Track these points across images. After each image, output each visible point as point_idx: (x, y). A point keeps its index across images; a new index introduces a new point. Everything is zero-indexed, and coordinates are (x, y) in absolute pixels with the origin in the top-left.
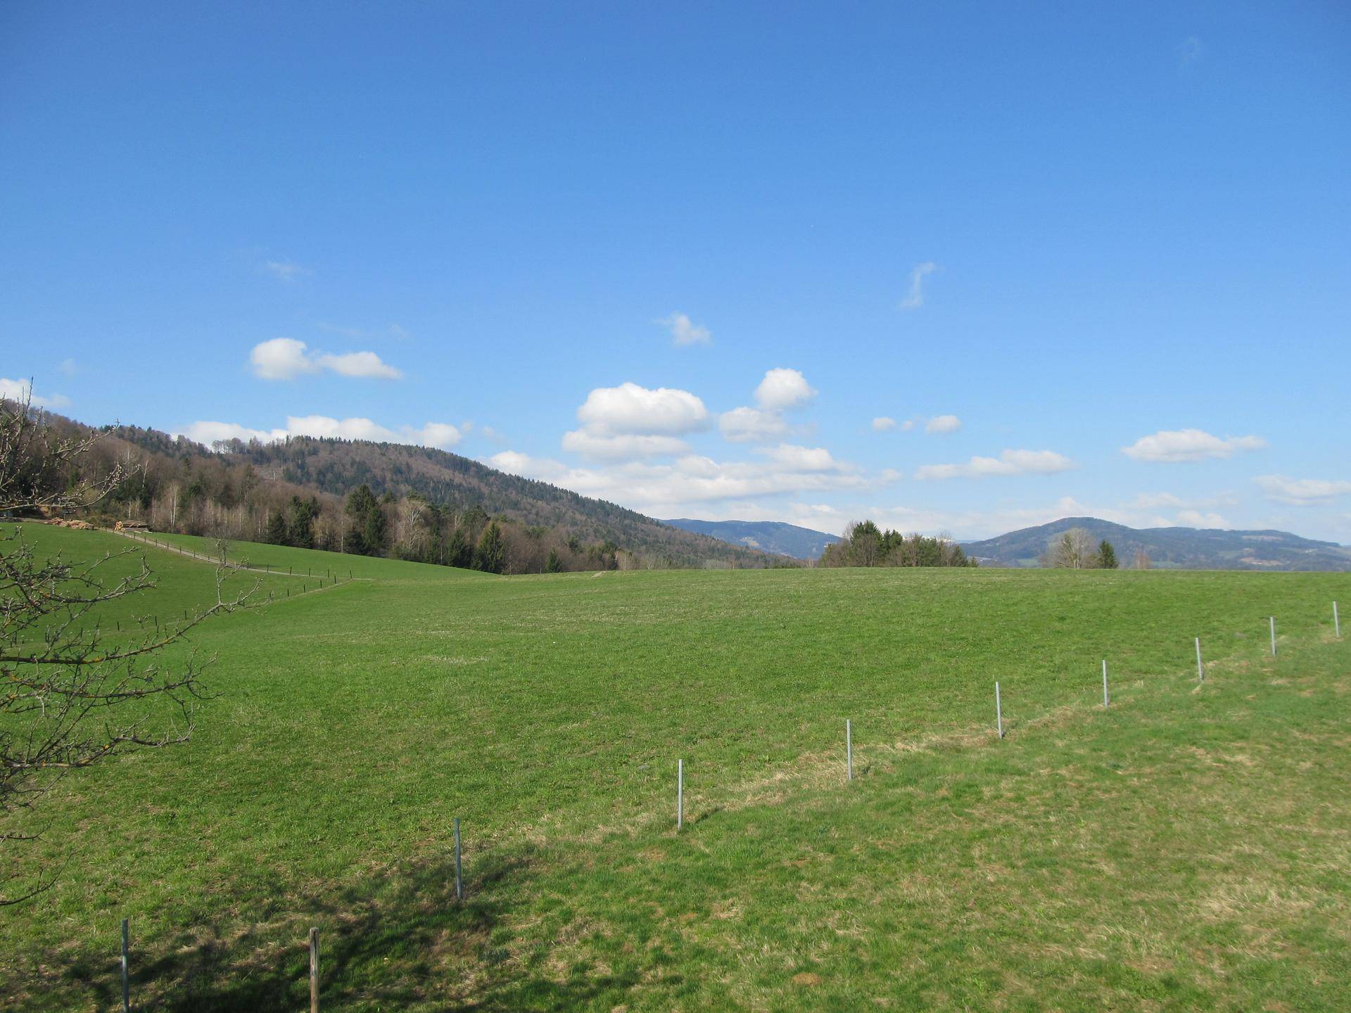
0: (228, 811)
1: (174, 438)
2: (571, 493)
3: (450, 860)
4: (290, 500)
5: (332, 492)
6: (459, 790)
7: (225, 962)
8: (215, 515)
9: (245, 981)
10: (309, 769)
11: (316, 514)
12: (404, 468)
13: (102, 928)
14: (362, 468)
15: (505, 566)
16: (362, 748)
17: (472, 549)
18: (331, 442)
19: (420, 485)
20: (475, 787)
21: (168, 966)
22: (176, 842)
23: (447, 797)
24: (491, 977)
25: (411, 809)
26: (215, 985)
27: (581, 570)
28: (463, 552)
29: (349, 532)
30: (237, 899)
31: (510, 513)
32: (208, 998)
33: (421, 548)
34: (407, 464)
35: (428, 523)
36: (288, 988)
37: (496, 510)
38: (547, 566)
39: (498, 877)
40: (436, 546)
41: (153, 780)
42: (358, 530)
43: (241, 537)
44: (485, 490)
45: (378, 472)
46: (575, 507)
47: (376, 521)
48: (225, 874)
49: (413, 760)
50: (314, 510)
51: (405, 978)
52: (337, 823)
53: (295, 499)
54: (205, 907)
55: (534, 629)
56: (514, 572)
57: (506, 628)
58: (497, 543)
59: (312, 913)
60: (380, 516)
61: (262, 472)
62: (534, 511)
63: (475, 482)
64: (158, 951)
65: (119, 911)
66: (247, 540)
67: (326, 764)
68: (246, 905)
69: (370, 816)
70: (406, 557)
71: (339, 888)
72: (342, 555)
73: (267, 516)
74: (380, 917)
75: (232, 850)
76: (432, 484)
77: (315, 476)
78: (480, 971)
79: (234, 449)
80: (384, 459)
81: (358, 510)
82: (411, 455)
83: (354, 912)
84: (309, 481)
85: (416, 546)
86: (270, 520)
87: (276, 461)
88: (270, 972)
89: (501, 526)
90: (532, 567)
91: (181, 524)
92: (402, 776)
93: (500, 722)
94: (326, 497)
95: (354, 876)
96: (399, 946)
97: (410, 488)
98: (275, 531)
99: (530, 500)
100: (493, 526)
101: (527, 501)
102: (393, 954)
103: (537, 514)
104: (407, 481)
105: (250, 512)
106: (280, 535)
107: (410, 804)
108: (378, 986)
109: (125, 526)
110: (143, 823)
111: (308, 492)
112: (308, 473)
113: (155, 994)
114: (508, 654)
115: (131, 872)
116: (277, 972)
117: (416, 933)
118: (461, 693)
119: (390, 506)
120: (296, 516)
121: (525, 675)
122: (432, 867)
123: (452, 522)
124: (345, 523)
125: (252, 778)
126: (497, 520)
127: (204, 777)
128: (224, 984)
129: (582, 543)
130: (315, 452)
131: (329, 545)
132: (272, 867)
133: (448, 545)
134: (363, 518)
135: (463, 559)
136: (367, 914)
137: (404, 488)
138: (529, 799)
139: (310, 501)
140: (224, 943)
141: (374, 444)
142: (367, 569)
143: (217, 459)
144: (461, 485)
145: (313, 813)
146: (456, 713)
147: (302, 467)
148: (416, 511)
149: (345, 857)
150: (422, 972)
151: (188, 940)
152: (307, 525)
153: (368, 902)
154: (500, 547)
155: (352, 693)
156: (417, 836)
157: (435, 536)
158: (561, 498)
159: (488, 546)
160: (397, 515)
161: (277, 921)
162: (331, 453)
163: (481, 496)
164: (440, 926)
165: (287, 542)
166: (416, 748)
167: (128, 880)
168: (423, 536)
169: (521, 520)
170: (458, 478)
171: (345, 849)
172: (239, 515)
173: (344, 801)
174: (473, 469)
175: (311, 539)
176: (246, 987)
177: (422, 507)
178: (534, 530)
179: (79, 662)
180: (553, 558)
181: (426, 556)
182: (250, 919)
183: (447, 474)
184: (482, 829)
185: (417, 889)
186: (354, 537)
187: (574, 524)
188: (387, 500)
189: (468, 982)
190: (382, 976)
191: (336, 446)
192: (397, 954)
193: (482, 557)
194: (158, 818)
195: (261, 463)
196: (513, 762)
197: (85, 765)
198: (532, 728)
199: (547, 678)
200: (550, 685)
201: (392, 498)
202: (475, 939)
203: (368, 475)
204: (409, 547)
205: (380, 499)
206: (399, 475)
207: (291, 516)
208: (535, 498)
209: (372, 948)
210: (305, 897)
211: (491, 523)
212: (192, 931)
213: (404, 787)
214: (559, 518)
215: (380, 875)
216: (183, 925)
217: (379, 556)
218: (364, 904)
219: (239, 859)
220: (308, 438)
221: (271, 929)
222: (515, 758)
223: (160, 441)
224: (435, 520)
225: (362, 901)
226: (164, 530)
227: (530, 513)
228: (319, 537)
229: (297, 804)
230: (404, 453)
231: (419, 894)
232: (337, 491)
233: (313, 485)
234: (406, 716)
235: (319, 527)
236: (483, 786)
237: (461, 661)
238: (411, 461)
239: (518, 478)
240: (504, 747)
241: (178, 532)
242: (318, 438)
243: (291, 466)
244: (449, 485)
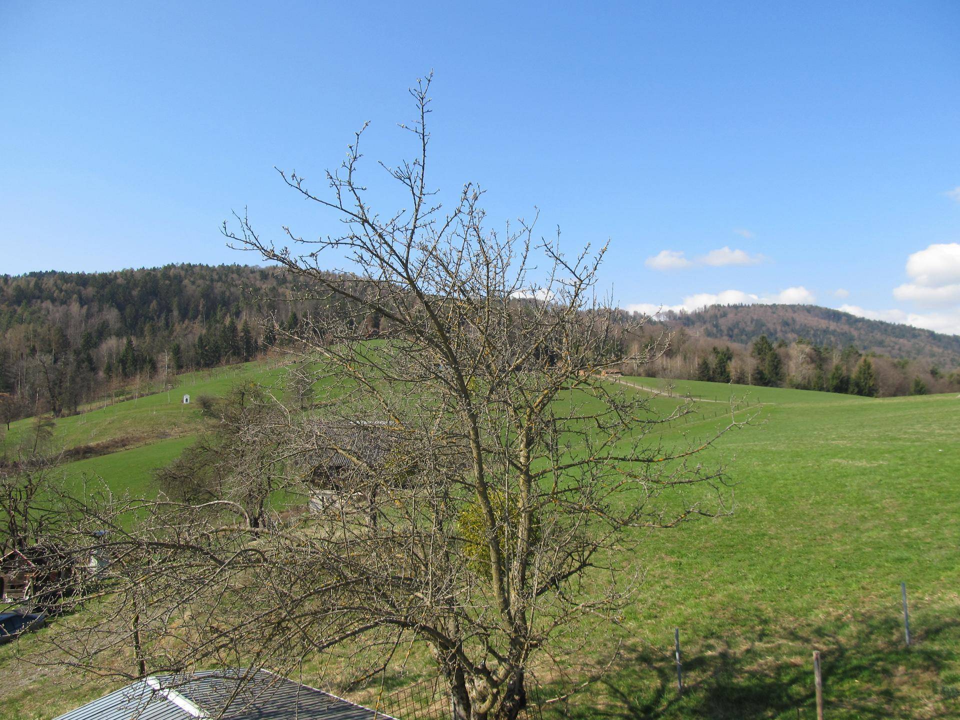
0: (716, 563)
1: (631, 313)
2: (928, 331)
3: (893, 614)
4: (711, 349)
5: (738, 342)
6: (887, 561)
7: (738, 666)
8: (662, 363)
9: (755, 681)
10: (766, 538)
11: (730, 358)
12: (790, 321)
13: (653, 631)
14: (759, 324)
15: (876, 391)
16: (802, 525)
17: (849, 378)
18: (736, 307)
19: (803, 334)
20: (900, 560)
21: (700, 663)
22: (686, 581)
23: (879, 566)
24: (947, 708)
25: (851, 572)
26: (735, 681)
27: (942, 392)
28: (841, 381)
29: (755, 370)
30: (737, 624)
31: (877, 350)
32: (733, 689)
33: (809, 379)
34: (793, 318)
35: (813, 361)
36: (786, 690)
37: (865, 348)
38: (912, 390)
39: (937, 631)
40: (820, 378)
41: (663, 539)
42: (761, 368)
43: (680, 377)
44: (855, 333)
45: (771, 326)
46: (933, 342)
47: (774, 361)
48: (724, 607)
49: (843, 536)
50: (728, 356)
51: (874, 697)
52: (795, 578)
53: (715, 349)
54: (716, 627)
55: (918, 440)
56: (884, 395)
57: (893, 439)
58: (869, 373)
59: (793, 640)
60: (776, 358)
61: (689, 331)
62: (897, 347)
63: (846, 328)
64: (692, 651)
65: (660, 622)
66: (684, 379)
67: (778, 536)
68: (744, 629)
69: (820, 575)
70: (798, 387)
71: (809, 625)
72: (751, 387)
73: (697, 361)
74: (847, 650)
75: (725, 590)
76: (812, 332)
77: (726, 332)
78: (936, 702)
79: (670, 317)
80: (775, 315)
81: (759, 354)
82: (795, 312)
83: (824, 644)
84: (722, 336)
85: (805, 378)
86: (698, 364)
87: (698, 324)
88: (771, 677)
89: (871, 360)
90: (899, 390)
91: (641, 370)
92: (838, 548)
93: (909, 511)
94: (735, 346)
95: (818, 617)
96: (866, 673)
97: (795, 336)
98: (703, 372)
99: (893, 339)
100: (865, 361)
101: (889, 340)
102: (862, 678)
103: (900, 349)
104: (793, 331)
105: (685, 359)
106: (707, 374)
107: (849, 569)
108: (854, 700)
109: (607, 373)
110: (662, 567)
111: (723, 343)
112: (721, 330)
113: (695, 680)
114: (902, 459)
115: (661, 598)
116: (776, 678)
117: (877, 666)
118: (871, 488)
119: (783, 350)
120: (716, 361)
121: (922, 475)
122: (879, 618)
123: (831, 359)
124: (750, 364)
125: (727, 542)
126: (867, 356)
127: (695, 539)
128: (741, 681)
129: (942, 371)
130: (724, 315)
131: (741, 380)
132: (755, 605)
133: (830, 376)
134: (763, 360)
135: (842, 386)
136: (834, 647)
137: (791, 336)
138: (949, 573)
139: (725, 350)
140: (735, 653)
141: (767, 306)
142: (769, 396)
143: (659, 325)
144: (835, 331)
145: (777, 569)
146: (870, 503)
147: (716, 326)
148: (802, 352)
149: (808, 603)
150: (888, 695)
151: (710, 647)
152: (724, 366)
153: (834, 638)
154: (871, 376)
155: (785, 485)
156: (860, 593)
157: (819, 370)
158: (919, 335)
159: (862, 376)
160: (788, 356)
161: (768, 642)
162: (736, 315)
163: (852, 339)
164: (896, 663)
165: (711, 379)
166: (844, 527)
167: (660, 603)
168: (809, 370)
169: (887, 354)
170: (833, 326)
171: (807, 597)
172: (678, 362)
173: (798, 563)
174: (844, 318)
175: (728, 376)
176: (757, 685)
177: (808, 349)
178: (899, 362)
179: (650, 461)
180: (917, 384)
181: (813, 384)
182: (749, 638)
183: (823, 324)
184: (913, 593)
185: (871, 633)
186: (758, 373)
187: (933, 355)
188: (780, 346)
189: (927, 708)
190: (856, 693)
191: (740, 309)
192: (865, 679)
193: (857, 385)
194: (671, 564)
195: (688, 326)
196: (928, 543)
197: (670, 527)
198: (938, 517)
199: (941, 478)
200: (947, 484)
201: (783, 344)
202: (926, 677)
203: (764, 328)
204: (799, 379)
205: (775, 345)
206: (787, 327)
207: (713, 361)
208: (897, 337)
209: (845, 672)
210: (785, 629)
211: (863, 358)
212: (712, 641)
213: (841, 556)
214: (919, 352)
215: (839, 618)
216: (704, 637)
217: (777, 386)
218: (831, 639)
219: (731, 597)
220: (719, 306)
221: (766, 648)
222: (929, 540)
223: (623, 316)
224: (818, 359)
225: (829, 636)
226: (631, 374)
227: (893, 349)
228: (733, 374)
229: (763, 562)
230: (790, 310)
231: (873, 637)
232: (742, 341)
233: (725, 338)
234: (831, 503)
235: (733, 367)
236: (906, 560)
237: (863, 463)
238: (796, 316)
239: (881, 323)
240: (917, 531)
241: (639, 375)
242: (726, 305)
243: (709, 326)
244: (826, 331)
